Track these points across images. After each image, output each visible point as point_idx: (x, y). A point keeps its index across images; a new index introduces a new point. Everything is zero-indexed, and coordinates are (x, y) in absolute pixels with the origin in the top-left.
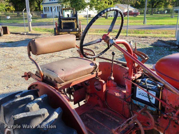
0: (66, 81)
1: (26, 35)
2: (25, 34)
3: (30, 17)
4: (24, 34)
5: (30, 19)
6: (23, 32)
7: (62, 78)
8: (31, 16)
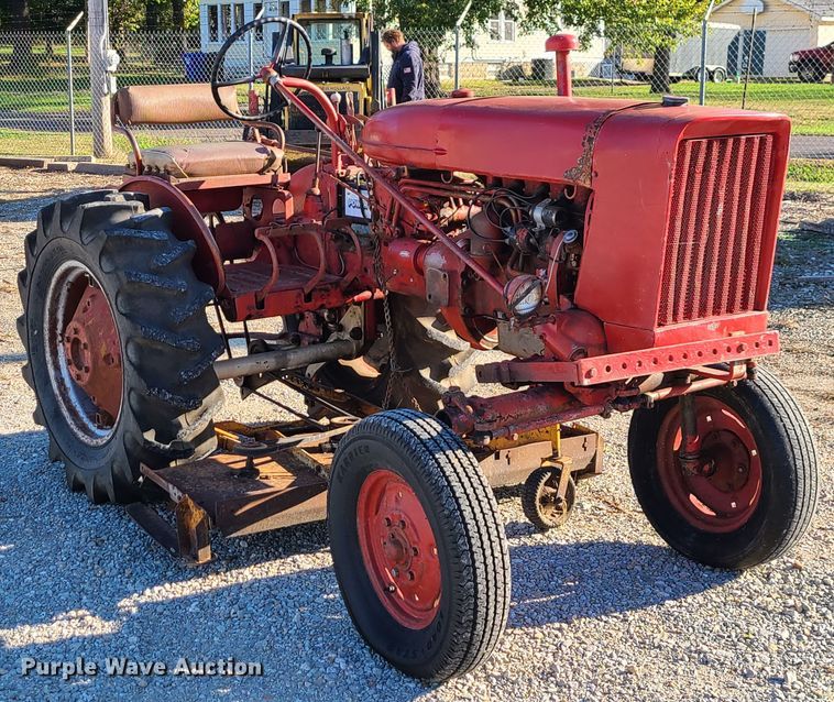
0: (191, 175)
1: (76, 175)
2: (72, 166)
3: (109, 69)
4: (62, 169)
5: (105, 75)
6: (60, 159)
7: (181, 165)
8: (116, 58)
